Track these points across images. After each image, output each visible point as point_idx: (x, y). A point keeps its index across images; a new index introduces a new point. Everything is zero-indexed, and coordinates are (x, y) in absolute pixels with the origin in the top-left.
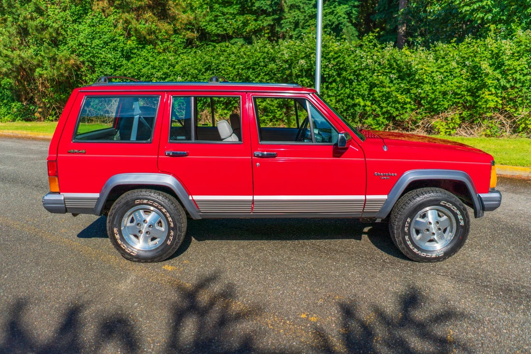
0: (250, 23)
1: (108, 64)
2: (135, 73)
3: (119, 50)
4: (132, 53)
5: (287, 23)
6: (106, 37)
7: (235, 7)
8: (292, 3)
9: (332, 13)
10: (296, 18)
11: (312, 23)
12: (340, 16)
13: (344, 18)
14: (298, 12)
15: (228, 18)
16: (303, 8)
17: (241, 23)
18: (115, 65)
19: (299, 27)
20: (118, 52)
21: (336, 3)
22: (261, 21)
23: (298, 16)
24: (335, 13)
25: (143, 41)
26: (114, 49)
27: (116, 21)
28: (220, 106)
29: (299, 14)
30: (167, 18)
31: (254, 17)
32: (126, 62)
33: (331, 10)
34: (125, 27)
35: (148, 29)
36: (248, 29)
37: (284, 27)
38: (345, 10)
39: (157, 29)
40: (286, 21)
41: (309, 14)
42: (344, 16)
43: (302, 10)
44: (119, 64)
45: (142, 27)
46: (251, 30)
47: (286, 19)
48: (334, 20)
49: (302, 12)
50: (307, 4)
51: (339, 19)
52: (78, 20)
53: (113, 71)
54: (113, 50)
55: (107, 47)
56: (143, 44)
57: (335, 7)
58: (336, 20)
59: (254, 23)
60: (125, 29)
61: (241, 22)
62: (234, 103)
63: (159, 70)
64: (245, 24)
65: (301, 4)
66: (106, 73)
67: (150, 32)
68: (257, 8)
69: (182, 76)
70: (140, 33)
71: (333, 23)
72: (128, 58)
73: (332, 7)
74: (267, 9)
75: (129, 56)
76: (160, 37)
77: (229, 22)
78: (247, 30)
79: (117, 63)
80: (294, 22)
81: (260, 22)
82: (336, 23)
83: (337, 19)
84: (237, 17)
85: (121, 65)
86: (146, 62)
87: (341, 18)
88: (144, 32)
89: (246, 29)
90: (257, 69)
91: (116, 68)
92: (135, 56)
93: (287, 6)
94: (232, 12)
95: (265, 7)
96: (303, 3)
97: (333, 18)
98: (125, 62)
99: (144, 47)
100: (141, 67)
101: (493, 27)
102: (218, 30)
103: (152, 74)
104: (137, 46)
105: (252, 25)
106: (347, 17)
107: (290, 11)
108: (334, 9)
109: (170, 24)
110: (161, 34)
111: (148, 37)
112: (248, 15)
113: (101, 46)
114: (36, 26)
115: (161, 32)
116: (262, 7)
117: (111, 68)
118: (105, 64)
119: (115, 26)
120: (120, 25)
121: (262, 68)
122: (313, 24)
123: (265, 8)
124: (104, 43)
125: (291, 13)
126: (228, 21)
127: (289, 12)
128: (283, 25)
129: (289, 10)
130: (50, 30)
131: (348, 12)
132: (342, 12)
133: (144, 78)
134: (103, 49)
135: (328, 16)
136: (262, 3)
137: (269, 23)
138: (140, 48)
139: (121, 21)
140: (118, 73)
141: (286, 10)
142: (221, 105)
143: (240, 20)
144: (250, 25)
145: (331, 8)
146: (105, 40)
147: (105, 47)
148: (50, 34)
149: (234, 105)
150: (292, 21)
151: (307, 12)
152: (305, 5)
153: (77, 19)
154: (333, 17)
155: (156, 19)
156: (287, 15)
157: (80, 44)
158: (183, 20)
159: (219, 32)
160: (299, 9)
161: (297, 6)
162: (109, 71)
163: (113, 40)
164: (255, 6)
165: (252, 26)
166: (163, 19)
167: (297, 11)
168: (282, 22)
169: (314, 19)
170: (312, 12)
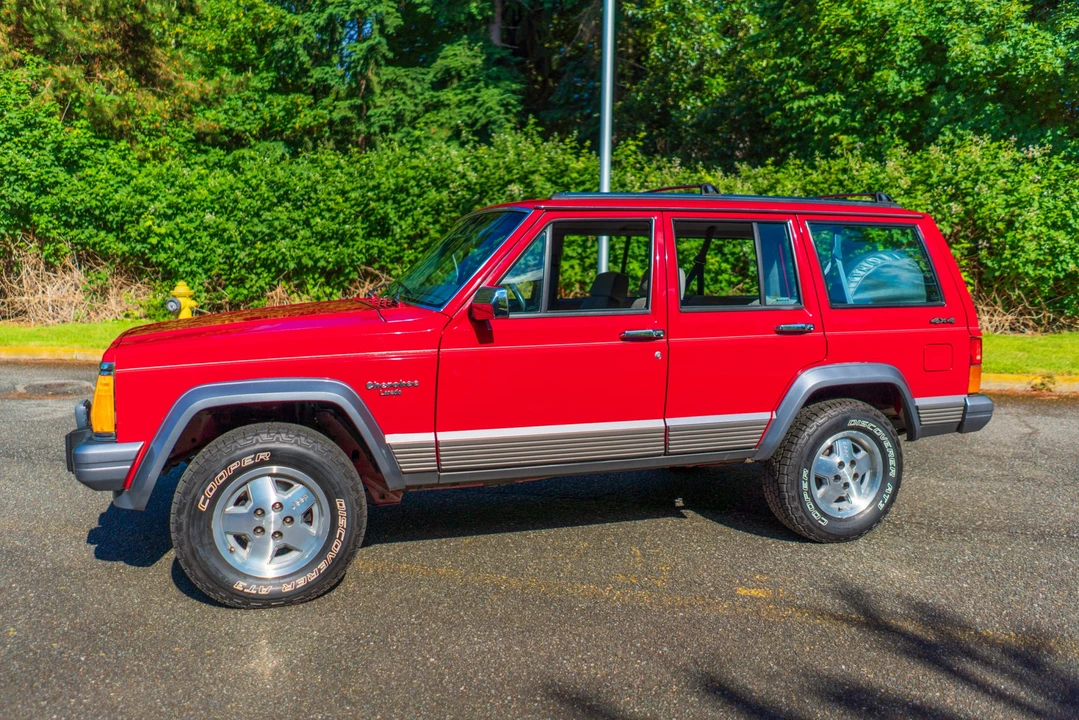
0: (300, 112)
1: (24, 178)
2: (94, 203)
3: (48, 148)
4: (82, 157)
5: (380, 115)
6: (13, 115)
7: (264, 74)
8: (390, 77)
9: (473, 101)
10: (401, 107)
11: (432, 119)
12: (491, 109)
13: (498, 112)
14: (402, 95)
15: (249, 99)
16: (412, 88)
17: (280, 111)
18: (41, 182)
19: (403, 126)
20: (46, 153)
21: (482, 84)
22: (325, 108)
23: (404, 103)
24: (481, 102)
26: (35, 145)
27: (38, 82)
28: (313, 278)
29: (406, 99)
30: (154, 85)
31: (309, 100)
32: (68, 177)
33: (469, 97)
34: (61, 96)
35: (120, 106)
36: (298, 123)
37: (373, 123)
38: (499, 98)
39: (135, 107)
40: (378, 111)
41: (424, 102)
42: (498, 108)
43: (409, 92)
45: (109, 103)
46: (305, 125)
47: (376, 107)
48: (478, 115)
49: (410, 96)
50: (419, 81)
51: (489, 113)
53: (33, 195)
54: (33, 147)
56: (103, 138)
57: (478, 91)
58: (481, 115)
59: (307, 111)
60: (61, 101)
61: (280, 108)
62: (350, 273)
63: (156, 197)
64: (291, 113)
65: (408, 81)
66: (14, 200)
67: (124, 112)
68: (316, 80)
69: (217, 213)
70: (101, 111)
71: (477, 121)
72: (71, 166)
73: (472, 90)
75: (75, 163)
76: (145, 125)
77: (251, 108)
78: (297, 126)
79: (46, 177)
80: (393, 116)
81: (326, 112)
82: (484, 121)
83: (484, 114)
84: (269, 96)
85: (56, 183)
86: (119, 178)
87: (492, 112)
88: (110, 112)
89: (294, 123)
90: (404, 200)
91: (43, 189)
92: (89, 163)
93: (379, 83)
94: (260, 85)
95: (332, 80)
96: (413, 79)
97: (475, 112)
98: (63, 176)
99: (106, 146)
100: (110, 189)
101: (845, 139)
102: (231, 121)
103: (140, 205)
104: (93, 140)
105: (305, 115)
106: (502, 110)
107: (386, 93)
108: (476, 94)
109: (161, 97)
110: (145, 118)
111: (117, 123)
112: (298, 95)
115: (143, 114)
116: (326, 80)
117: (29, 189)
118: (12, 178)
119: (34, 93)
120: (46, 91)
122: (432, 122)
123: (332, 83)
124: (7, 129)
125: (385, 96)
126: (249, 104)
127: (382, 94)
128: (372, 120)
129: (382, 91)
131: (505, 102)
132: (494, 102)
133: (120, 213)
134: (7, 144)
135: (464, 108)
136: (327, 73)
137: (343, 113)
138: (100, 146)
139: (49, 81)
140: (47, 202)
141: (377, 89)
142: (317, 276)
143: (278, 105)
144: (302, 115)
145: (470, 93)
146: (14, 122)
147: (11, 139)
149: (351, 277)
150: (389, 112)
151: (421, 97)
152: (416, 84)
154: (475, 109)
155: (134, 83)
156: (379, 101)
158: (191, 92)
159: (233, 125)
160: (404, 91)
161: (398, 84)
162: (22, 195)
163: (30, 125)
164: (311, 77)
165: (305, 118)
166: (146, 86)
167: (399, 94)
168: (369, 113)
169: (435, 112)
170: (432, 96)
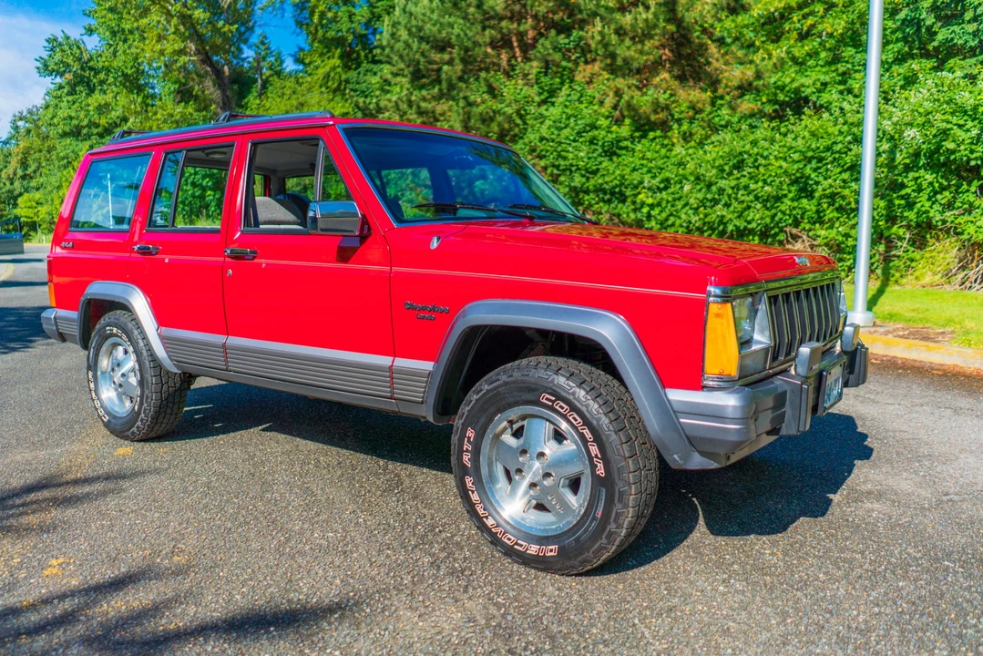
3: (600, 143)
4: (620, 148)
18: (587, 169)
20: (598, 147)
25: (643, 127)
26: (591, 142)
30: (700, 80)
32: (608, 163)
34: (615, 102)
35: (653, 103)
39: (673, 102)
44: (594, 168)
45: (644, 101)
52: (549, 100)
54: (590, 144)
55: (581, 140)
56: (643, 130)
60: (615, 106)
67: (657, 107)
70: (637, 111)
72: (612, 156)
74: (966, 42)
75: (615, 152)
76: (677, 116)
79: (590, 166)
88: (646, 109)
91: (588, 174)
92: (625, 152)
98: (605, 163)
99: (644, 136)
104: (631, 134)
109: (704, 90)
110: (680, 110)
111: (653, 117)
113: (572, 138)
114: (481, 114)
115: (677, 107)
117: (582, 176)
120: (608, 101)
121: (837, 156)
123: (960, 42)
124: (577, 133)
130: (499, 118)
134: (574, 144)
136: (953, 31)
138: (636, 137)
139: (611, 93)
143: (899, 75)
147: (578, 140)
148: (499, 125)
153: (547, 98)
155: (675, 83)
157: (542, 139)
158: (732, 81)
162: (578, 180)
